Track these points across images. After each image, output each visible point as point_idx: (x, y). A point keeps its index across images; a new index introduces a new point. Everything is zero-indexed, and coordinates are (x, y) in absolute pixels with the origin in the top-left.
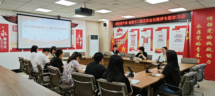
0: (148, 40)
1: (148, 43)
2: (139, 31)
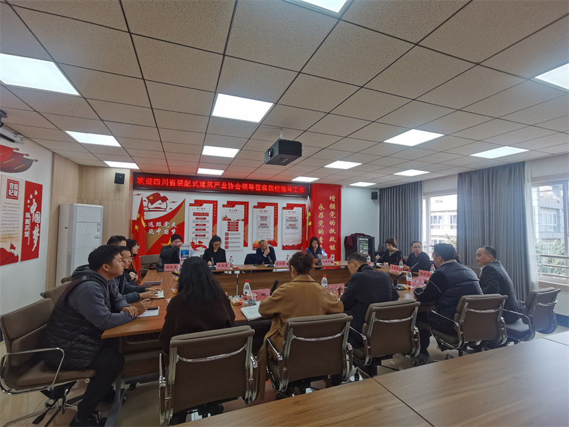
0: (238, 225)
1: (237, 230)
2: (217, 205)
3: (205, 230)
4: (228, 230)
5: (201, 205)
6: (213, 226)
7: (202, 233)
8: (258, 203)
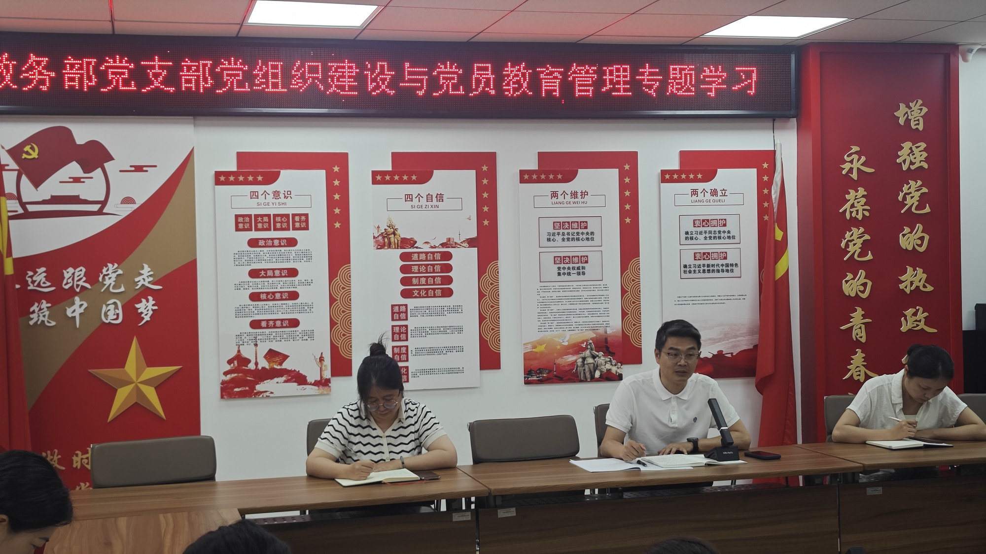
0: (449, 268)
1: (448, 293)
2: (344, 176)
3: (294, 296)
4: (406, 294)
5: (271, 178)
6: (333, 275)
7: (281, 310)
8: (542, 156)
